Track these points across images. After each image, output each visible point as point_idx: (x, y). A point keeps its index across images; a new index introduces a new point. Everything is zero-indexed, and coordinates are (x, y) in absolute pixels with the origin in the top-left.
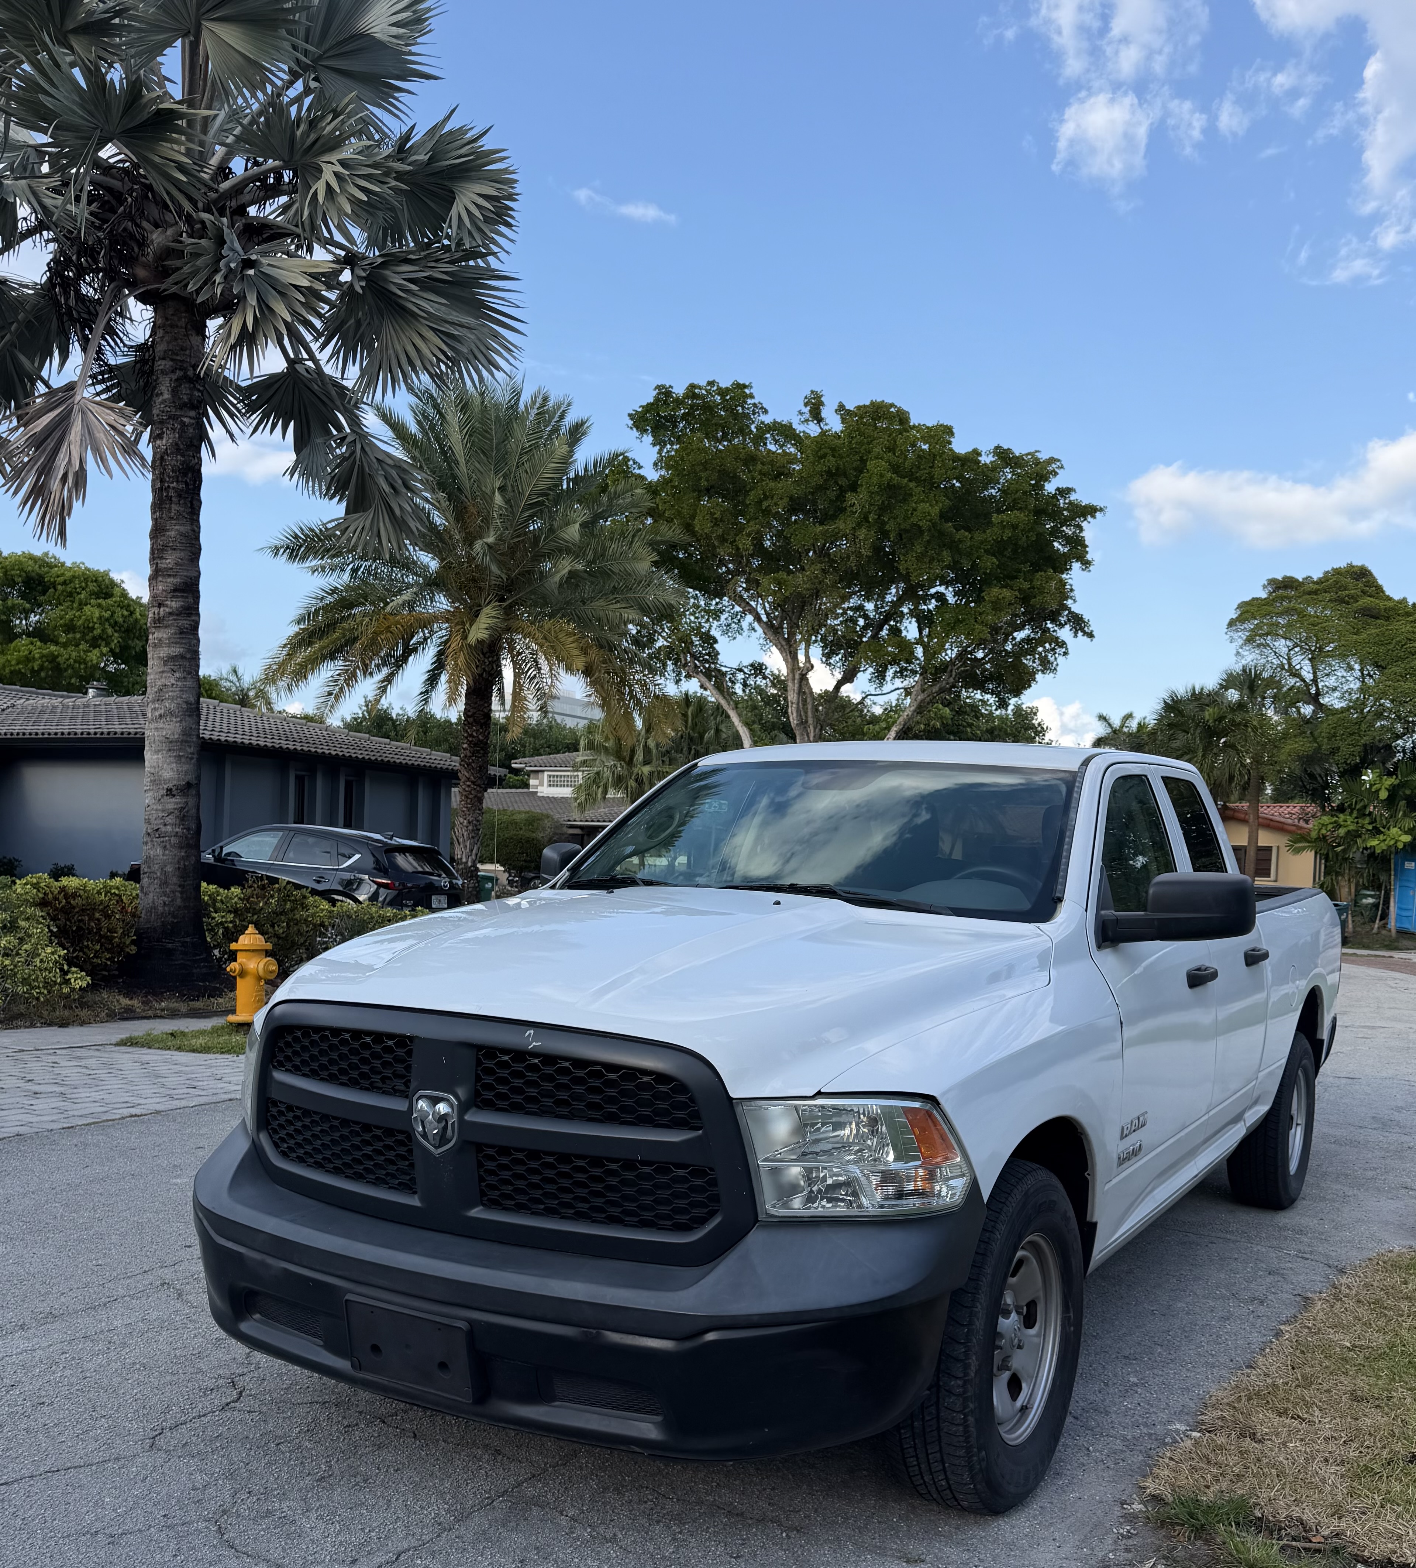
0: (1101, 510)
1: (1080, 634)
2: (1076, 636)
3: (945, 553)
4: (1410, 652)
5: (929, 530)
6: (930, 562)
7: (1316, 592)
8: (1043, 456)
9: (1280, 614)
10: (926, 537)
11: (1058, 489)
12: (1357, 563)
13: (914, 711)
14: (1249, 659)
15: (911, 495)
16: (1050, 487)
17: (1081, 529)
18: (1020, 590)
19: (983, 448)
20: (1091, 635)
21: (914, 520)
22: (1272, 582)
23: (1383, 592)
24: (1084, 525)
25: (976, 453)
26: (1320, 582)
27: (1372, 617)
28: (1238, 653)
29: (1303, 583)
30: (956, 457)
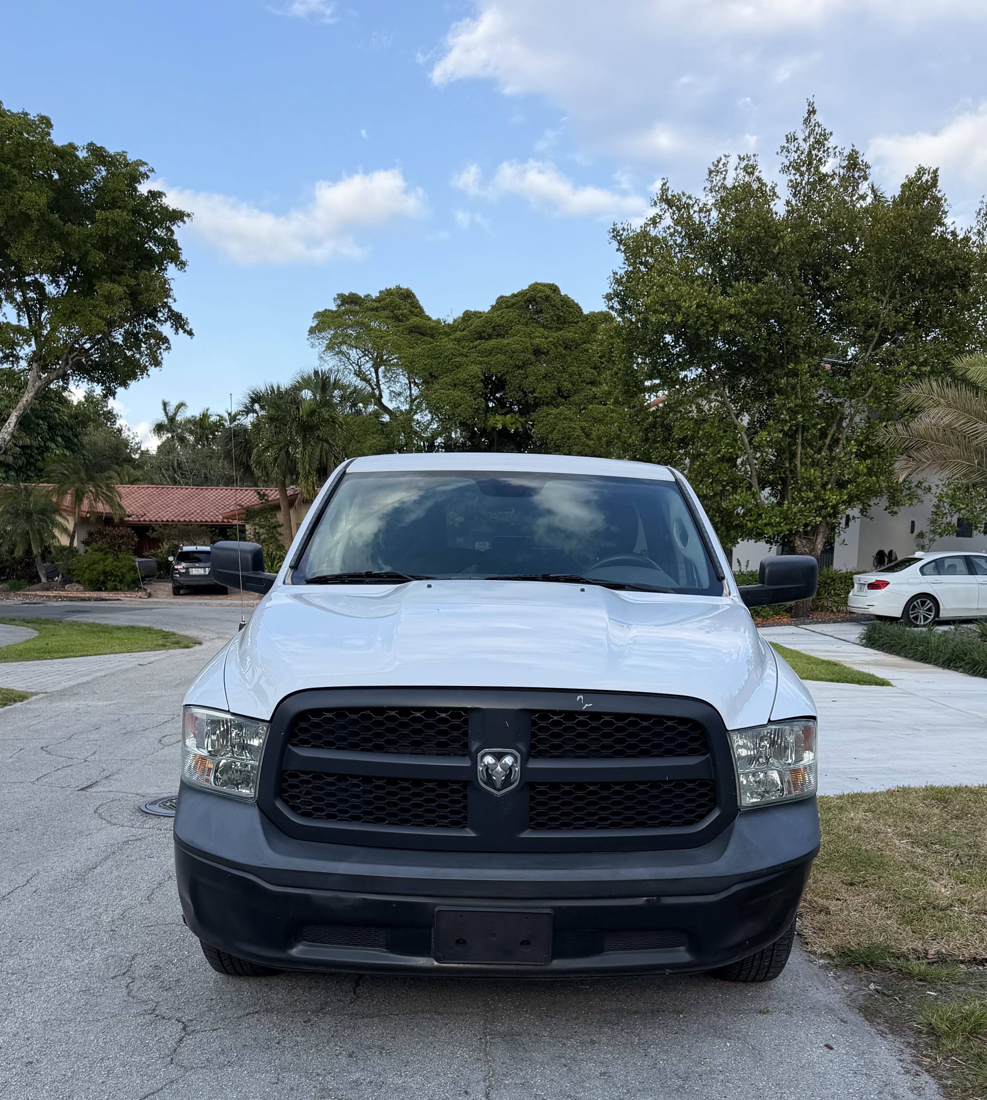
0: (189, 215)
1: (181, 331)
2: (177, 333)
3: (55, 243)
4: (455, 366)
5: (39, 220)
6: (42, 252)
7: (376, 309)
8: (131, 158)
9: (351, 326)
10: (36, 226)
11: (150, 192)
12: (404, 286)
13: (32, 397)
14: (331, 365)
15: (15, 182)
16: (143, 188)
17: (172, 232)
18: (127, 286)
19: (77, 143)
20: (190, 333)
21: (22, 208)
22: (341, 296)
23: (424, 312)
24: (174, 228)
25: (72, 146)
26: (378, 300)
27: (421, 334)
28: (321, 357)
29: (364, 300)
30: (56, 150)
